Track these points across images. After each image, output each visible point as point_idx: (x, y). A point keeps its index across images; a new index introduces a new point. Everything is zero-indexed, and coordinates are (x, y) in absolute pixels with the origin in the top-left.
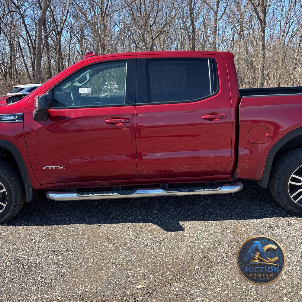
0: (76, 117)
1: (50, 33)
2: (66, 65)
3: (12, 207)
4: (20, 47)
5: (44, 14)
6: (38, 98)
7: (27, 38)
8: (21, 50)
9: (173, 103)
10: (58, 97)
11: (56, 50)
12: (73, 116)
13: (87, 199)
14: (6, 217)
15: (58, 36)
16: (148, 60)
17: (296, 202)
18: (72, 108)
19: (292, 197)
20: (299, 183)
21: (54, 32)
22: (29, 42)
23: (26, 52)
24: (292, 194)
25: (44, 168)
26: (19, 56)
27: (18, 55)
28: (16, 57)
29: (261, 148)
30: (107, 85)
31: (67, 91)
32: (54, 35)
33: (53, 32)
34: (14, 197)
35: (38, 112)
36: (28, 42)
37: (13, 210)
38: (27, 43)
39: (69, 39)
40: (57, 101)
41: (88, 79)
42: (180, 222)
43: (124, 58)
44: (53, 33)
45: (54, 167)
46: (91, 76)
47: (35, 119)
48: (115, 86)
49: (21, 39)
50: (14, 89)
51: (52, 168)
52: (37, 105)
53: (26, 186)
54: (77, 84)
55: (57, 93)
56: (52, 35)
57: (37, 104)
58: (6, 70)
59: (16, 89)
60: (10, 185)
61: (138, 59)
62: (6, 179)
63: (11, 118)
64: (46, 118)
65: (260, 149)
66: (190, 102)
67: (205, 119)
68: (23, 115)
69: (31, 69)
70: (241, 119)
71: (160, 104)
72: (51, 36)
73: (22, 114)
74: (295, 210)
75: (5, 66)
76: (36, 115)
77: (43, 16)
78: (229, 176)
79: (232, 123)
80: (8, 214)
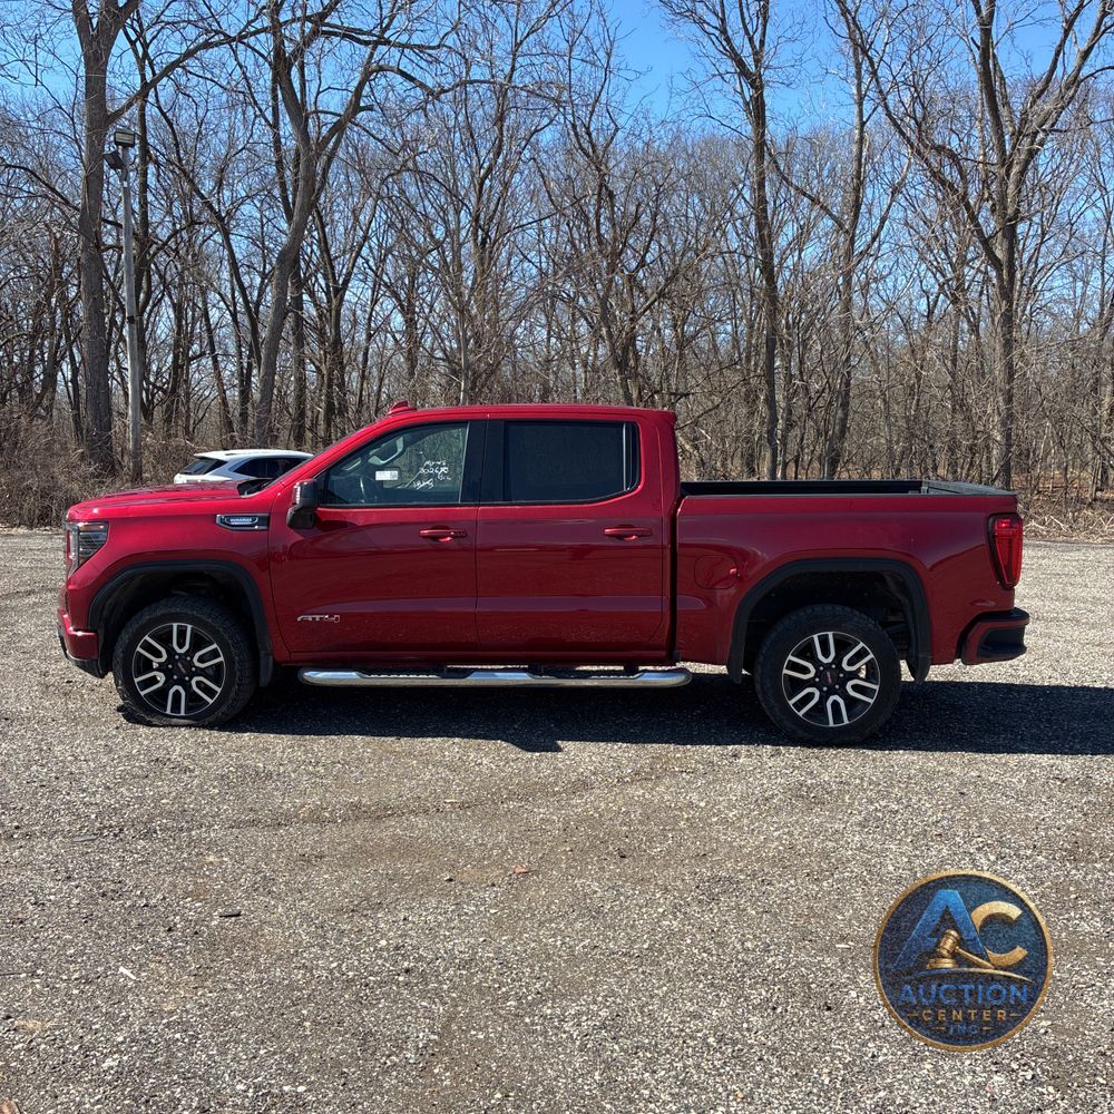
0: (368, 523)
1: (310, 278)
2: (354, 384)
3: (232, 695)
4: (208, 320)
5: (297, 236)
6: (301, 485)
7: (233, 297)
8: (209, 330)
9: (551, 504)
10: (335, 486)
11: (322, 333)
12: (360, 522)
13: (378, 684)
14: (219, 713)
15: (335, 297)
16: (508, 423)
17: (801, 714)
18: (362, 507)
19: (791, 702)
20: (805, 674)
21: (319, 276)
22: (238, 309)
23: (226, 336)
24: (791, 698)
25: (299, 619)
26: (198, 353)
27: (196, 347)
28: (191, 353)
29: (722, 597)
30: (427, 467)
31: (352, 475)
32: (319, 284)
33: (316, 277)
34: (238, 673)
35: (297, 511)
36: (235, 309)
37: (234, 699)
38: (230, 311)
39: (370, 298)
40: (333, 494)
41: (400, 450)
42: (559, 742)
43: (463, 417)
44: (317, 280)
45: (318, 618)
46: (406, 445)
47: (290, 525)
48: (443, 470)
49: (213, 297)
50: (195, 463)
51: (314, 619)
52: (298, 499)
53: (262, 653)
54: (375, 460)
55: (334, 478)
56: (314, 285)
57: (298, 496)
58: (153, 395)
59: (202, 463)
60: (232, 649)
61: (490, 420)
62: (226, 636)
63: (247, 521)
64: (310, 524)
65: (718, 599)
66: (584, 503)
67: (610, 535)
68: (269, 517)
69: (237, 394)
70: (679, 540)
71: (527, 504)
72: (309, 289)
73: (267, 515)
74: (800, 733)
75: (151, 383)
76: (294, 516)
77: (294, 243)
78: (664, 653)
79: (663, 547)
80: (224, 708)
